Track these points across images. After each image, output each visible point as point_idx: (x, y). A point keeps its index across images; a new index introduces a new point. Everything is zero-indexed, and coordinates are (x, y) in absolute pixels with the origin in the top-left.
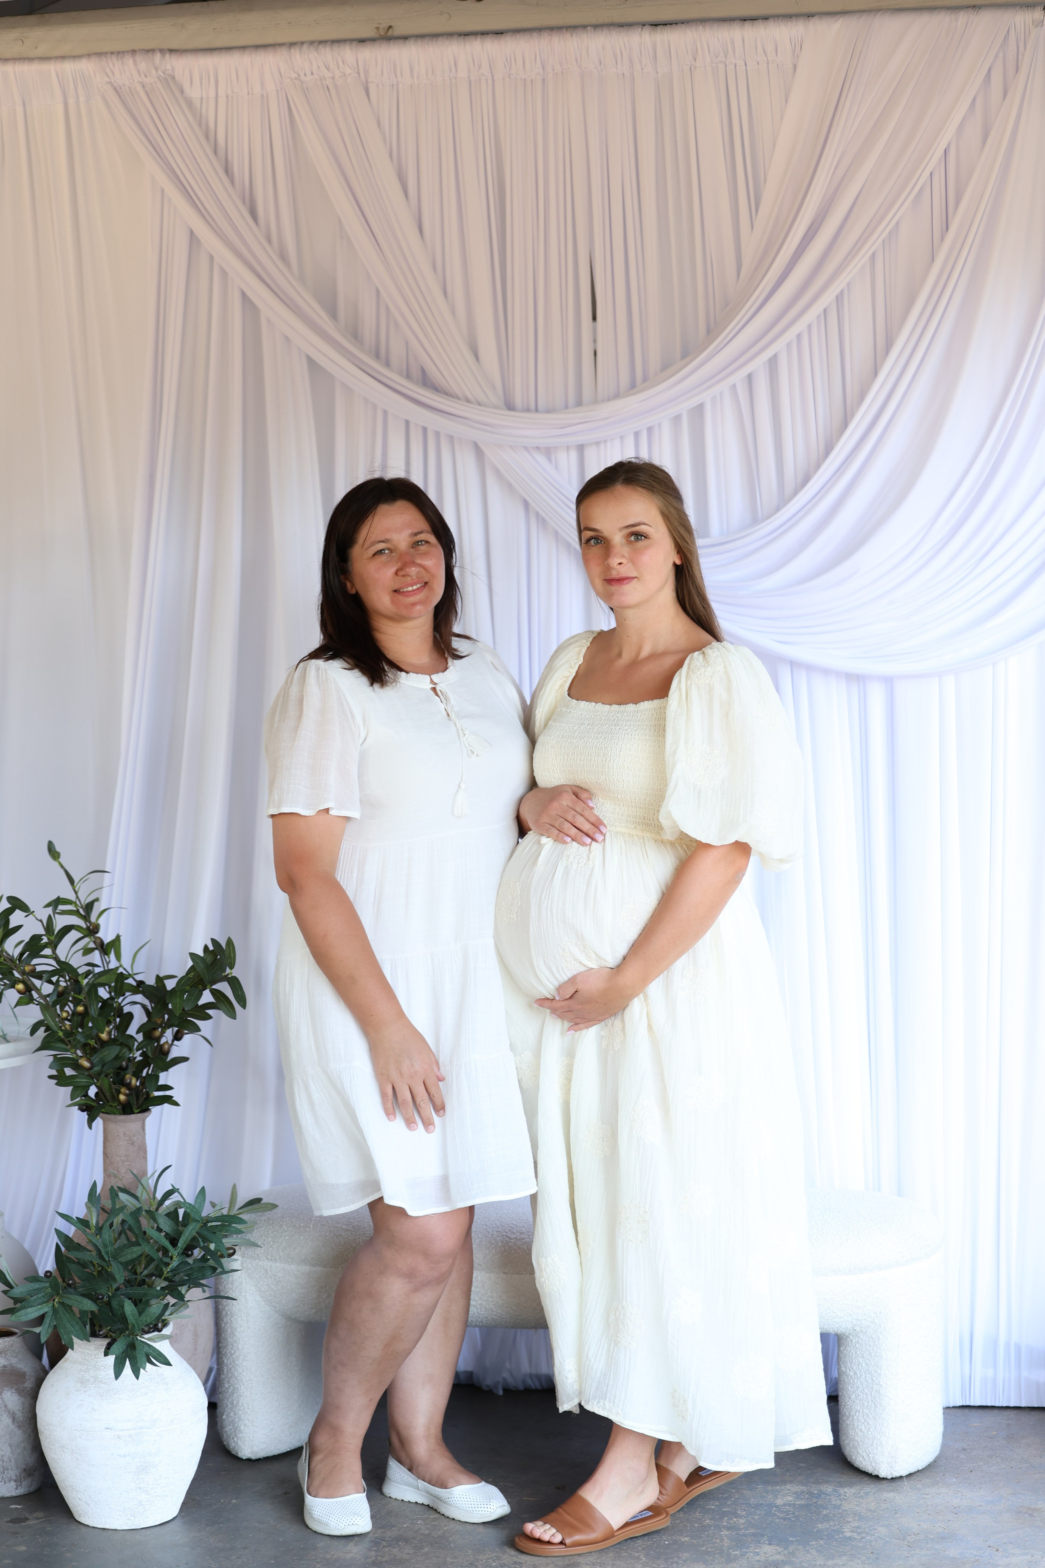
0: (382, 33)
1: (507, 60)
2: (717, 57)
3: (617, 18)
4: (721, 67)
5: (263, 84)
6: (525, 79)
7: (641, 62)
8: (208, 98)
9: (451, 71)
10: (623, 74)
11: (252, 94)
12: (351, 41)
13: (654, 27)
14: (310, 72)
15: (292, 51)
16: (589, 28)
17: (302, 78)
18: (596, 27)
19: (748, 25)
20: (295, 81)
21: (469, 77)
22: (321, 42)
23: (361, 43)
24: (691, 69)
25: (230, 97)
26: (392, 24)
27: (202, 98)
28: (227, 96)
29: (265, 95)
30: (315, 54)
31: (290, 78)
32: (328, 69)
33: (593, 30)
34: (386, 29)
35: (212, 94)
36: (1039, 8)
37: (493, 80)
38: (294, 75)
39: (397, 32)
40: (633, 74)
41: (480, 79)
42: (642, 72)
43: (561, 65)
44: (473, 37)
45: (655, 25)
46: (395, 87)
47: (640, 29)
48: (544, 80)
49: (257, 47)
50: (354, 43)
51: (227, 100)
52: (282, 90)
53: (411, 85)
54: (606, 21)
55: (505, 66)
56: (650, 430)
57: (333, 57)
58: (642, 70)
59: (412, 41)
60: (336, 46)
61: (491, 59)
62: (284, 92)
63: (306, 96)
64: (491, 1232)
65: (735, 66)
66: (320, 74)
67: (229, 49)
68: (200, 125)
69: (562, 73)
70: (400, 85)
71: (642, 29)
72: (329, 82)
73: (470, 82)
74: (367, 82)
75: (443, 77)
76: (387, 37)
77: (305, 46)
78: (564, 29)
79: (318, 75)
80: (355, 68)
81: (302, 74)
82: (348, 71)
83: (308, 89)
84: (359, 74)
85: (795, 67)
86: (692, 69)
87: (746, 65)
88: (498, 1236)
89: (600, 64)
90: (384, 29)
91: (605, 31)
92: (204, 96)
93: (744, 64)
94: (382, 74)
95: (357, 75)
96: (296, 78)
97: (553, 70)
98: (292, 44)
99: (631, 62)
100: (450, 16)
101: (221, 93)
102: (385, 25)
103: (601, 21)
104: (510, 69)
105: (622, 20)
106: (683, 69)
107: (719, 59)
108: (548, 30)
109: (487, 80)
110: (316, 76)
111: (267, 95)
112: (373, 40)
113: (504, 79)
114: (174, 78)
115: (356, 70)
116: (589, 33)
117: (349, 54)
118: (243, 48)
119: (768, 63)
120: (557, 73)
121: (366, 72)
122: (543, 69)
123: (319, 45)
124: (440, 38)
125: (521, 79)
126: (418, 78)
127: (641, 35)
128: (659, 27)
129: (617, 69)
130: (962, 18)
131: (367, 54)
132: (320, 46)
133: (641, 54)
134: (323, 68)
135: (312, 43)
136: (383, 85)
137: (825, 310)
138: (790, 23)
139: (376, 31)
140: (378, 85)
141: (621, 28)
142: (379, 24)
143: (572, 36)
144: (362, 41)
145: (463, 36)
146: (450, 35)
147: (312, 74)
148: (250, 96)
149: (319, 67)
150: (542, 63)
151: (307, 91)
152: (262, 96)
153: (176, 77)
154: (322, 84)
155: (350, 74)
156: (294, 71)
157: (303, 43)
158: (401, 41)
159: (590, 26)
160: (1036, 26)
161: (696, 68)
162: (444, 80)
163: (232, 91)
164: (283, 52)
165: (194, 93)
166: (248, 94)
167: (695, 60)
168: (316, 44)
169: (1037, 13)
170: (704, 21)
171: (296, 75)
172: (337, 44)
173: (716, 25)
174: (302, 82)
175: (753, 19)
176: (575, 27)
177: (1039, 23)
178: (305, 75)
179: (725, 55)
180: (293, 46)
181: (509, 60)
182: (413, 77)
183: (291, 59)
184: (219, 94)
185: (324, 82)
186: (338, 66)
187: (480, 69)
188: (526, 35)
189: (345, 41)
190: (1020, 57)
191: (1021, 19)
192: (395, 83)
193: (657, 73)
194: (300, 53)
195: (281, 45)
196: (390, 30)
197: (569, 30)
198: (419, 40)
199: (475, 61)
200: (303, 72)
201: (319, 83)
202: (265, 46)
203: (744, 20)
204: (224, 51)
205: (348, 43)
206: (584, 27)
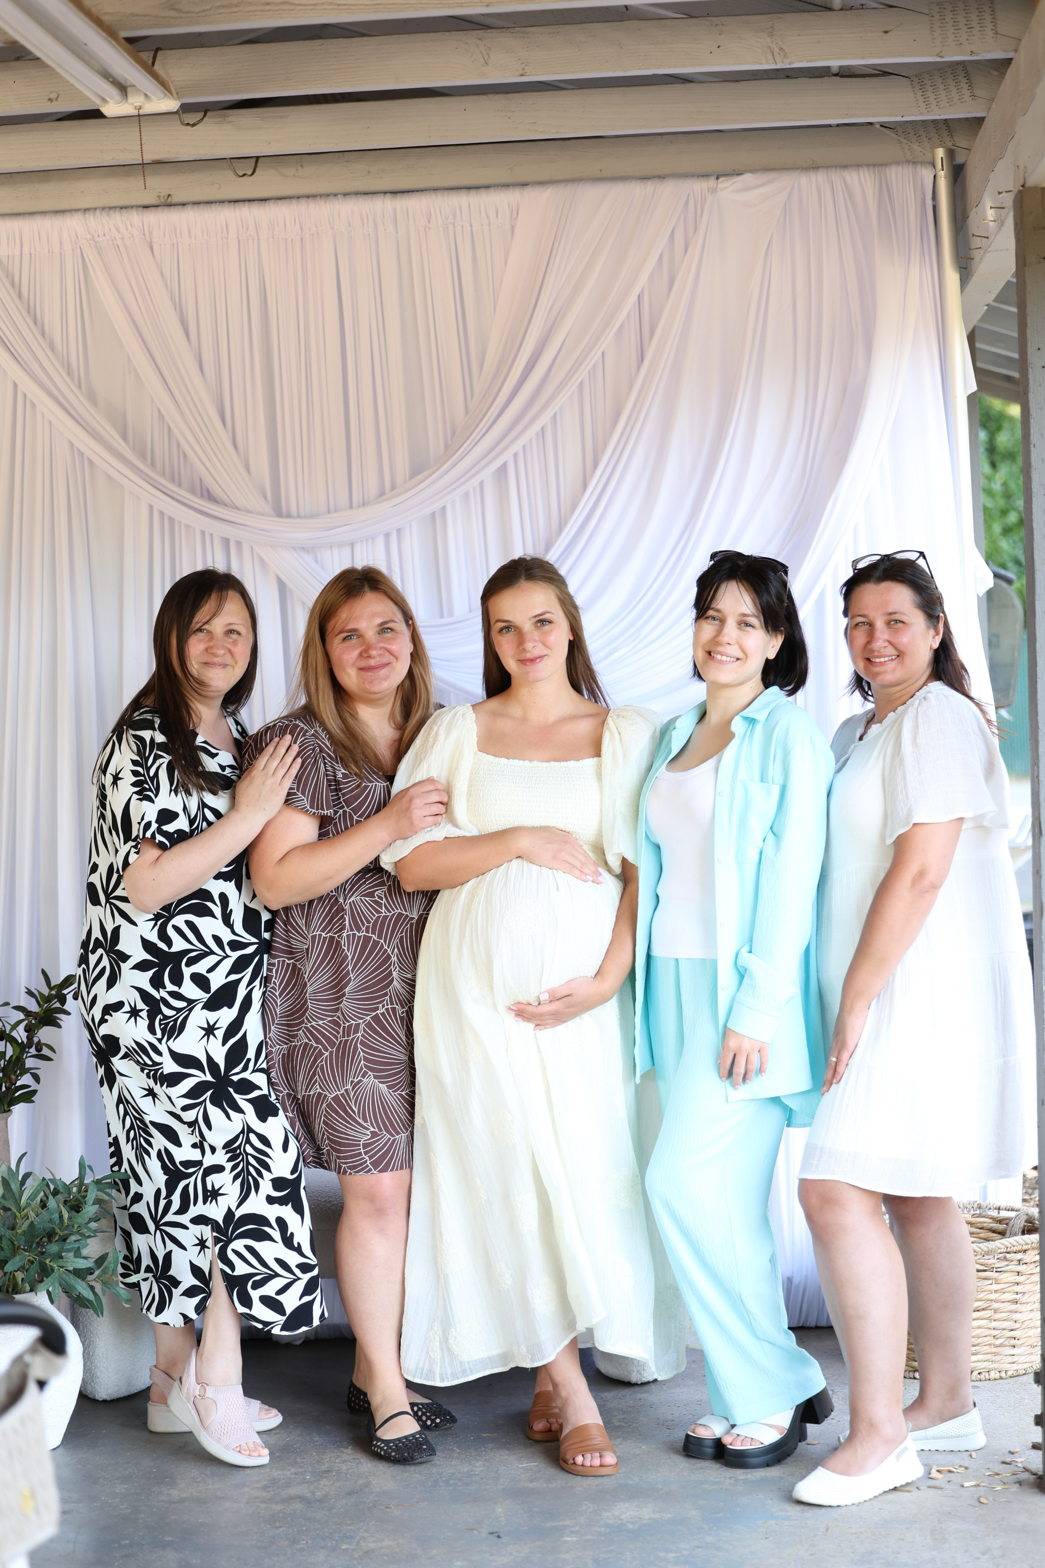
0: (163, 201)
1: (270, 222)
3: (362, 187)
4: (451, 227)
5: (61, 243)
7: (384, 224)
8: (13, 256)
9: (222, 232)
10: (369, 234)
12: (138, 207)
13: (393, 194)
15: (87, 216)
16: (339, 196)
17: (95, 239)
18: (345, 195)
19: (473, 192)
20: (91, 242)
21: (238, 238)
22: (111, 208)
23: (145, 209)
24: (425, 229)
25: (33, 255)
26: (170, 193)
27: (8, 256)
28: (31, 254)
29: (63, 253)
30: (107, 218)
31: (87, 239)
32: (118, 231)
33: (343, 198)
34: (166, 198)
35: (17, 252)
36: (713, 178)
37: (259, 239)
38: (89, 237)
39: (175, 199)
40: (377, 234)
41: (248, 239)
42: (386, 232)
43: (316, 227)
44: (241, 204)
45: (394, 193)
46: (175, 245)
47: (383, 197)
48: (302, 239)
49: (56, 212)
50: (141, 209)
51: (30, 259)
52: (77, 248)
53: (189, 244)
54: (353, 189)
55: (269, 226)
56: (399, 531)
57: (122, 223)
58: (385, 230)
59: (189, 207)
60: (124, 211)
61: (257, 222)
62: (79, 250)
63: (100, 255)
65: (462, 227)
67: (32, 214)
69: (318, 233)
70: (180, 245)
72: (119, 242)
73: (239, 241)
74: (151, 242)
75: (216, 238)
76: (168, 204)
77: (98, 211)
78: (319, 197)
79: (110, 236)
80: (141, 230)
81: (96, 236)
82: (135, 233)
83: (101, 248)
84: (144, 235)
85: (513, 228)
86: (427, 229)
87: (471, 226)
89: (350, 226)
90: (164, 197)
91: (354, 197)
92: (10, 254)
93: (468, 225)
94: (164, 235)
95: (143, 236)
96: (91, 239)
97: (310, 231)
98: (86, 210)
99: (375, 224)
100: (220, 187)
101: (26, 251)
102: (165, 193)
103: (348, 190)
104: (273, 230)
105: (366, 189)
106: (419, 230)
107: (449, 221)
108: (304, 198)
109: (253, 239)
110: (108, 237)
111: (64, 250)
112: (157, 206)
113: (268, 239)
115: (142, 232)
116: (340, 200)
117: (135, 218)
118: (44, 213)
119: (490, 225)
120: (313, 234)
121: (150, 233)
122: (302, 229)
123: (109, 210)
124: (213, 205)
125: (283, 239)
126: (195, 239)
127: (383, 202)
128: (399, 195)
129: (364, 231)
130: (650, 186)
131: (153, 218)
132: (111, 212)
133: (384, 218)
134: (114, 230)
135: (103, 209)
136: (165, 244)
137: (542, 428)
138: (508, 191)
139: (157, 198)
140: (160, 245)
141: (366, 195)
142: (159, 193)
143: (325, 202)
144: (146, 207)
145: (232, 203)
146: (222, 202)
147: (104, 235)
148: (50, 253)
149: (110, 230)
150: (300, 224)
151: (100, 249)
152: (61, 254)
154: (113, 243)
155: (137, 235)
156: (89, 233)
157: (95, 209)
158: (180, 207)
159: (340, 194)
160: (711, 193)
161: (430, 228)
162: (217, 240)
163: (35, 250)
164: (79, 217)
165: (3, 252)
166: (49, 252)
167: (429, 222)
168: (107, 210)
169: (712, 182)
170: (435, 190)
171: (91, 237)
172: (126, 210)
173: (446, 193)
174: (96, 242)
175: (477, 188)
176: (328, 195)
177: (714, 191)
178: (99, 236)
179: (454, 218)
180: (87, 211)
181: (272, 223)
182: (191, 238)
183: (86, 222)
184: (23, 253)
185: (114, 242)
186: (127, 229)
187: (247, 230)
188: (287, 202)
189: (132, 207)
190: (698, 218)
191: (698, 187)
192: (175, 242)
193: (397, 233)
194: (94, 217)
195: (77, 210)
196: (170, 198)
197: (323, 197)
198: (196, 206)
199: (244, 224)
200: (97, 234)
201: (110, 242)
202: (64, 212)
203: (469, 188)
204: (27, 215)
205: (134, 209)
206: (336, 195)
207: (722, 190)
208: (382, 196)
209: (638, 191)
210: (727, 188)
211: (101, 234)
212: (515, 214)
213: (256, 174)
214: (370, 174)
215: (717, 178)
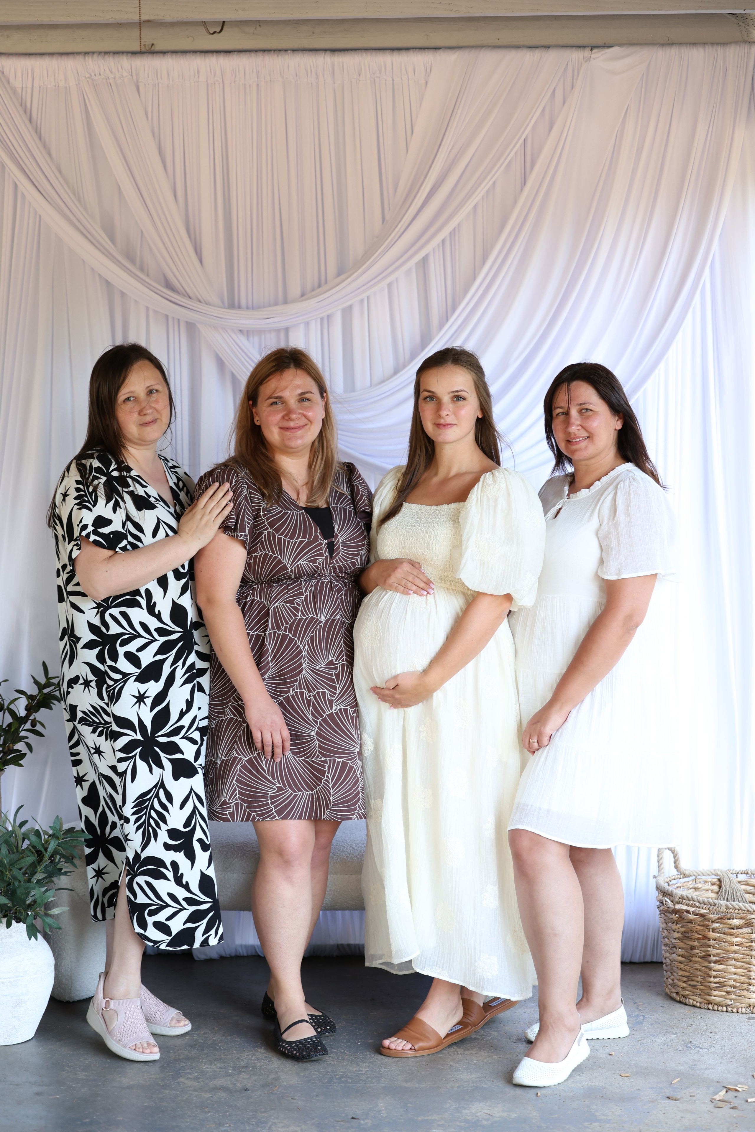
0: (147, 49)
1: (233, 70)
2: (374, 75)
3: (307, 44)
4: (377, 80)
5: (66, 79)
6: (245, 84)
7: (324, 76)
8: (26, 88)
9: (195, 77)
10: (312, 83)
11: (58, 86)
12: (128, 53)
13: (332, 52)
14: (99, 74)
15: (87, 58)
16: (289, 51)
17: (92, 77)
18: (294, 50)
19: (396, 54)
20: (89, 79)
21: (207, 81)
22: (106, 53)
23: (133, 55)
24: (356, 81)
25: (42, 88)
26: (153, 43)
27: (22, 88)
28: (40, 87)
29: (68, 87)
30: (103, 61)
31: (85, 77)
32: (111, 72)
33: (292, 53)
34: (150, 46)
35: (30, 85)
36: (588, 49)
37: (223, 84)
38: (87, 75)
39: (157, 48)
40: (318, 83)
41: (215, 83)
42: (325, 83)
43: (270, 76)
44: (210, 55)
46: (157, 85)
47: (324, 54)
48: (258, 85)
49: (62, 54)
50: (129, 55)
51: (40, 89)
52: (79, 85)
53: (168, 85)
54: (300, 46)
55: (232, 74)
57: (115, 65)
58: (324, 81)
59: (169, 55)
60: (116, 56)
61: (223, 71)
63: (95, 89)
64: (233, 847)
65: (386, 81)
66: (105, 75)
67: (42, 54)
68: (21, 105)
69: (271, 81)
70: (160, 85)
71: (325, 53)
72: (112, 81)
73: (208, 84)
74: (138, 81)
75: (190, 81)
76: (151, 51)
77: (95, 55)
78: (273, 52)
80: (129, 72)
81: (93, 75)
82: (125, 74)
83: (96, 84)
84: (132, 76)
85: (426, 83)
86: (358, 81)
87: (393, 80)
88: (238, 850)
89: (296, 76)
90: (148, 45)
91: (300, 53)
92: (24, 86)
93: (391, 79)
94: (148, 77)
96: (89, 78)
97: (264, 79)
98: (86, 53)
99: (317, 74)
100: (194, 39)
101: (36, 85)
102: (149, 43)
103: (296, 46)
104: (235, 78)
105: (310, 47)
106: (351, 81)
107: (375, 75)
108: (261, 52)
109: (219, 83)
110: (103, 77)
111: (69, 87)
112: (141, 53)
113: (231, 83)
114: (3, 73)
115: (130, 73)
116: (290, 55)
117: (125, 62)
118: (51, 54)
119: (408, 80)
120: (267, 82)
121: (137, 75)
122: (258, 78)
123: (104, 55)
124: (188, 54)
125: (243, 84)
126: (173, 81)
127: (324, 58)
128: (336, 53)
129: (307, 80)
130: (537, 54)
131: (138, 62)
132: (106, 56)
133: (324, 71)
134: (107, 71)
135: (100, 53)
136: (148, 84)
137: (443, 241)
138: (424, 54)
139: (143, 47)
140: (145, 84)
141: (311, 52)
142: (145, 42)
143: (278, 56)
144: (134, 53)
145: (203, 53)
146: (195, 52)
147: (100, 74)
149: (104, 70)
150: (257, 73)
151: (95, 86)
152: (66, 88)
153: (5, 72)
154: (107, 82)
155: (126, 76)
156: (87, 72)
157: (93, 53)
158: (161, 54)
159: (290, 50)
160: (586, 62)
161: (360, 81)
162: (190, 83)
163: (44, 84)
164: (80, 59)
165: (18, 84)
166: (56, 86)
167: (360, 75)
168: (103, 54)
169: (587, 53)
170: (366, 49)
171: (89, 75)
172: (118, 55)
173: (374, 53)
174: (93, 80)
175: (399, 49)
176: (280, 50)
177: (588, 60)
178: (95, 75)
179: (380, 72)
180: (87, 55)
181: (234, 70)
182: (169, 80)
183: (85, 64)
184: (35, 85)
185: (108, 80)
186: (118, 71)
187: (215, 75)
188: (247, 55)
189: (123, 53)
190: (574, 81)
191: (576, 55)
192: (157, 83)
193: (334, 83)
194: (92, 60)
195: (78, 53)
196: (153, 47)
197: (276, 52)
198: (174, 55)
199: (212, 70)
200: (94, 74)
201: (104, 81)
202: (67, 54)
203: (393, 49)
204: (38, 56)
205: (125, 54)
206: (286, 50)
207: (594, 59)
208: (322, 54)
209: (529, 57)
210: (598, 57)
211: (97, 74)
212: (428, 71)
213: (223, 31)
214: (314, 34)
215: (591, 50)
